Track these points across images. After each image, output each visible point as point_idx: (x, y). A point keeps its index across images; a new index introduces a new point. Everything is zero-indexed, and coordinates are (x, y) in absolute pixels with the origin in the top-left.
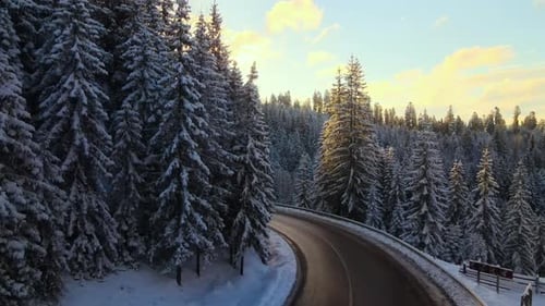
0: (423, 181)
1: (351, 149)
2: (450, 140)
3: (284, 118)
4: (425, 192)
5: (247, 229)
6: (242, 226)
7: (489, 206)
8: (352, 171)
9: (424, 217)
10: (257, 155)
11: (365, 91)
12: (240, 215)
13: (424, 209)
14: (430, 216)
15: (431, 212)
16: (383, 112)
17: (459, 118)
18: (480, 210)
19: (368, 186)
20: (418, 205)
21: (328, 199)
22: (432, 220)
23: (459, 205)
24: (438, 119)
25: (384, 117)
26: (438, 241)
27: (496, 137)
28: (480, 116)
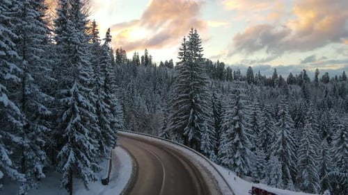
0: (235, 118)
1: (191, 95)
2: (274, 90)
4: (237, 126)
5: (69, 160)
6: (66, 156)
7: (286, 135)
8: (192, 111)
9: (236, 144)
10: (81, 98)
11: (202, 53)
12: (64, 149)
13: (237, 138)
14: (240, 143)
15: (242, 141)
16: (233, 73)
17: (281, 76)
18: (280, 138)
19: (202, 121)
20: (233, 135)
21: (175, 131)
22: (241, 147)
23: (268, 135)
24: (268, 77)
25: (233, 76)
26: (246, 163)
27: (304, 89)
28: (294, 75)
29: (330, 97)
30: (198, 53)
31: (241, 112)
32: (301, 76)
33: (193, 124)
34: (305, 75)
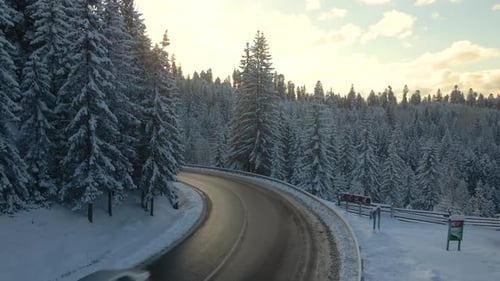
0: (315, 138)
1: (258, 114)
2: (351, 113)
3: (206, 93)
4: (316, 147)
5: (155, 174)
6: (151, 171)
7: (368, 158)
8: (259, 133)
9: (315, 168)
10: (164, 109)
11: (270, 61)
12: (148, 162)
13: (316, 161)
14: (320, 166)
15: (322, 164)
16: (295, 90)
17: (359, 95)
18: (362, 162)
19: (273, 146)
20: (311, 159)
21: (238, 158)
22: (321, 170)
23: (348, 161)
24: (342, 96)
25: (296, 94)
26: (327, 188)
27: (388, 112)
28: (376, 94)
29: (421, 123)
30: (265, 61)
31: (320, 130)
32: (385, 94)
33: (259, 150)
34: (391, 93)
